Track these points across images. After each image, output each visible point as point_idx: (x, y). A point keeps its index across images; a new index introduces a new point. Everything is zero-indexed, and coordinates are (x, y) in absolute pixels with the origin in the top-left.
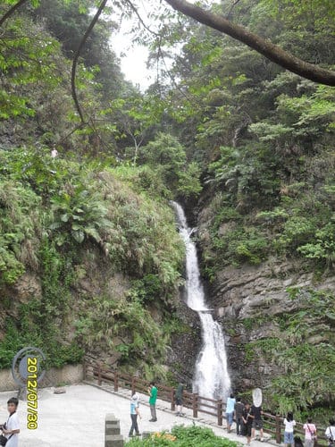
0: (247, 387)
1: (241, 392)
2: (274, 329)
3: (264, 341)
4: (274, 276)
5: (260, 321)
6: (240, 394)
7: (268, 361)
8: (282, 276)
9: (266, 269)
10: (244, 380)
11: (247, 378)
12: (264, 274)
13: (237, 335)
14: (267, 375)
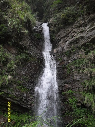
0: (67, 89)
1: (64, 92)
2: (81, 54)
3: (76, 61)
4: (81, 26)
5: (74, 51)
6: (63, 93)
7: (79, 72)
8: (85, 25)
9: (76, 24)
10: (65, 84)
11: (67, 83)
12: (76, 27)
13: (63, 61)
14: (78, 80)
